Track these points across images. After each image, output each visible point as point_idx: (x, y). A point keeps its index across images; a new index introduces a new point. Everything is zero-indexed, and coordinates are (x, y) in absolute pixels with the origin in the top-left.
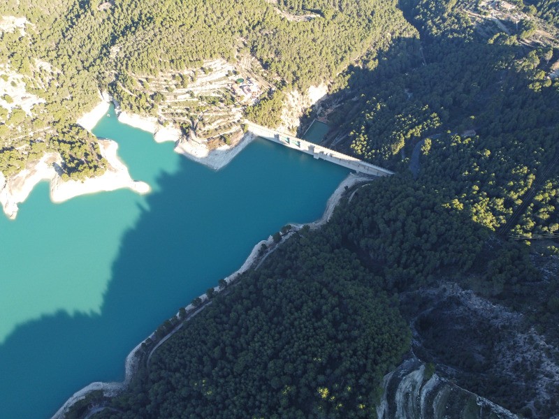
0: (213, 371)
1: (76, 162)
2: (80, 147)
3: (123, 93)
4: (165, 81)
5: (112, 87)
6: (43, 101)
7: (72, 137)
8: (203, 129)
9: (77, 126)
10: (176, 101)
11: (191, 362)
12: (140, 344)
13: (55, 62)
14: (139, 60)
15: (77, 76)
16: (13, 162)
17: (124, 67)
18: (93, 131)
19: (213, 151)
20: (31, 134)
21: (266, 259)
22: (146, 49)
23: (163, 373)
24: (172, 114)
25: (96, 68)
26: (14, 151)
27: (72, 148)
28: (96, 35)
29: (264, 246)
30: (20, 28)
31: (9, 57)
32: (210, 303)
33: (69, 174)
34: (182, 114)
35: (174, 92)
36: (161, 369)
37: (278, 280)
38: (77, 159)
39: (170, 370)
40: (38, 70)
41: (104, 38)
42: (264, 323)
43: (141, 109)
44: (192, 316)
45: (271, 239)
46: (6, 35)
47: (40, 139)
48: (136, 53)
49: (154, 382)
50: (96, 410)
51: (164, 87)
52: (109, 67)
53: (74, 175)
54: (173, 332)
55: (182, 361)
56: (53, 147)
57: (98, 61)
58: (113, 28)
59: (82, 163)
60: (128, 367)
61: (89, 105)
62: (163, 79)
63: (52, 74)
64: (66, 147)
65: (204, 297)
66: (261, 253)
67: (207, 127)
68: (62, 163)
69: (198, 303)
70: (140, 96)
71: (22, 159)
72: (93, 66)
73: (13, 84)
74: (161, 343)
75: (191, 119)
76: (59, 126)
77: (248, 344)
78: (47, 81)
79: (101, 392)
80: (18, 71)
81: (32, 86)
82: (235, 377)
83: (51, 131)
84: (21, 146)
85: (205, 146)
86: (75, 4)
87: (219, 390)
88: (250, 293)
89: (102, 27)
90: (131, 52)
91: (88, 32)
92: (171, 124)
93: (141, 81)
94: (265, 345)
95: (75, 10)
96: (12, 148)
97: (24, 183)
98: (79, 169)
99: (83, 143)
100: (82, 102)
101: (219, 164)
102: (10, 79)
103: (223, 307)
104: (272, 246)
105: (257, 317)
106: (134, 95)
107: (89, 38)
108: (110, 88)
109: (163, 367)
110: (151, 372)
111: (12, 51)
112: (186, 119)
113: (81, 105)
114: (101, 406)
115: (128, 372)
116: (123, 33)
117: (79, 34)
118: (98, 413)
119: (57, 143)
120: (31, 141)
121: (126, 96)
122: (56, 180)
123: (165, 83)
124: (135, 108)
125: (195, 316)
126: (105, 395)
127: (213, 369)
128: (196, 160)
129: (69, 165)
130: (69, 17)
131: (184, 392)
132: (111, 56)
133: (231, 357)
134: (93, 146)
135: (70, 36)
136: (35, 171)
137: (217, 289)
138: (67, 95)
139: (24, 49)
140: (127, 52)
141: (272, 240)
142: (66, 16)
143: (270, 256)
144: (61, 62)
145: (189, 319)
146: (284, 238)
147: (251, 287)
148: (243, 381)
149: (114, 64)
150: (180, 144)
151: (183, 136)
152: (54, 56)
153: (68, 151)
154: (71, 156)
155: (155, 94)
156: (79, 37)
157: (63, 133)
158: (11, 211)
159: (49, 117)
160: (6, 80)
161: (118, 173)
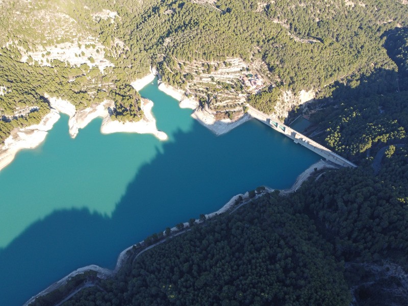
0: (179, 280)
1: (123, 109)
2: (128, 99)
3: (165, 70)
4: (196, 66)
5: (160, 65)
6: (113, 65)
7: (125, 92)
8: (215, 104)
9: (130, 86)
10: (201, 82)
11: (164, 269)
12: (132, 247)
13: (127, 42)
14: (182, 50)
15: (139, 54)
16: (84, 101)
17: (171, 53)
18: (140, 92)
19: (218, 123)
20: (100, 85)
21: (240, 208)
22: (188, 43)
23: (143, 272)
24: (196, 90)
25: (152, 51)
26: (86, 94)
27: (123, 99)
28: (158, 29)
29: (240, 198)
30: (111, 18)
31: (100, 34)
32: (190, 230)
33: (116, 116)
34: (202, 91)
35: (201, 75)
36: (142, 268)
37: (246, 225)
38: (125, 108)
39: (148, 271)
40: (115, 46)
41: (162, 32)
42: (227, 255)
43: (175, 83)
44: (175, 235)
45: (247, 194)
46: (102, 21)
47: (104, 89)
48: (181, 44)
49: (134, 276)
50: (89, 285)
51: (194, 70)
52: (161, 51)
53: (120, 117)
54: (158, 244)
55: (158, 266)
56: (111, 96)
57: (155, 46)
58: (170, 26)
59: (127, 111)
60: (119, 261)
61: (142, 74)
62: (195, 65)
63: (123, 49)
64: (119, 98)
65: (186, 224)
66: (237, 202)
67: (218, 103)
68: (114, 108)
69: (180, 227)
70: (177, 74)
71: (90, 100)
72: (151, 49)
73: (98, 51)
74: (146, 249)
75: (208, 96)
76: (119, 84)
77: (211, 267)
78: (119, 53)
79: (96, 273)
80: (103, 44)
81: (109, 55)
82: (195, 290)
83: (113, 86)
84: (91, 91)
85: (213, 116)
86: (149, 9)
87: (180, 296)
88: (222, 229)
89: (163, 25)
90: (178, 43)
91: (153, 27)
92: (193, 97)
93: (179, 64)
94: (224, 272)
95: (149, 12)
96: (86, 92)
97: (86, 116)
98: (124, 114)
99: (131, 98)
100: (138, 70)
101: (221, 131)
102: (97, 48)
103: (198, 235)
104: (247, 199)
105: (223, 248)
106: (173, 73)
107: (153, 30)
108: (158, 65)
109: (144, 267)
110: (134, 268)
111: (103, 31)
112: (204, 95)
113: (136, 73)
114: (93, 283)
115: (118, 264)
116: (176, 30)
117: (147, 28)
118: (90, 287)
119: (114, 94)
120: (99, 90)
121: (167, 72)
122: (107, 119)
123: (196, 68)
124: (171, 81)
125: (177, 236)
126: (98, 276)
127: (180, 279)
128: (205, 125)
129: (118, 111)
130: (144, 16)
131: (154, 290)
132: (164, 44)
133: (195, 273)
134: (137, 101)
135: (141, 28)
136: (96, 110)
137: (197, 221)
138: (129, 65)
139: (110, 31)
140: (176, 43)
141: (248, 196)
142: (142, 16)
143: (243, 206)
144: (131, 43)
145: (171, 237)
146: (257, 196)
147: (224, 225)
148: (200, 295)
149: (165, 50)
150: (196, 112)
151: (199, 106)
152: (128, 39)
153: (120, 101)
154: (121, 105)
155: (187, 74)
156: (146, 30)
157: (120, 88)
158: (74, 132)
159: (114, 77)
160: (94, 48)
161: (148, 123)
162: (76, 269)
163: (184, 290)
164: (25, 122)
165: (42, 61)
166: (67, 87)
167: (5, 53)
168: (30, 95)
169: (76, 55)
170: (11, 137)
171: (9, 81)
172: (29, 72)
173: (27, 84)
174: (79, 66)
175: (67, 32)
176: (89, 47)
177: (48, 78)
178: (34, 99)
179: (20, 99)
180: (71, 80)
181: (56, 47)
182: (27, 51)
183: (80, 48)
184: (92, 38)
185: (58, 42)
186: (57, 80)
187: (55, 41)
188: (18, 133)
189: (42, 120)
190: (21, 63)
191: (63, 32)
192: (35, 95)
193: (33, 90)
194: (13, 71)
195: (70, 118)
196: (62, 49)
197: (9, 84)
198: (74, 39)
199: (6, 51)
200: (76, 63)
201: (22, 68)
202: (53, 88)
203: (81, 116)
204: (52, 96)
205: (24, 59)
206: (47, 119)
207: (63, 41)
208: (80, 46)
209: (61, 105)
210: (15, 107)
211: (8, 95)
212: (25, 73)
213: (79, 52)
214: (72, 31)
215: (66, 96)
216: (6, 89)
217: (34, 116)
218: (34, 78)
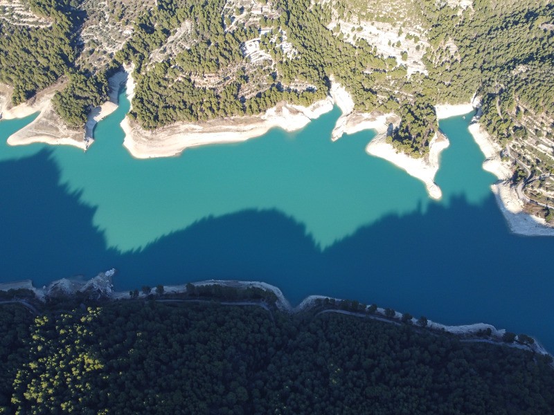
0: (352, 371)
1: (407, 134)
3: (494, 108)
4: (542, 123)
5: (489, 97)
6: (426, 73)
7: (421, 115)
8: (535, 189)
9: (432, 108)
10: (535, 147)
11: (344, 347)
12: (325, 297)
13: (463, 49)
14: (535, 91)
15: (469, 71)
16: (368, 104)
17: (515, 88)
18: (441, 121)
19: (524, 214)
20: (396, 92)
21: (480, 343)
22: (551, 85)
23: (320, 332)
24: (520, 155)
25: (490, 74)
26: (374, 96)
27: (414, 122)
28: (517, 47)
29: (489, 332)
30: (461, 8)
31: (433, 26)
32: (398, 324)
33: (394, 139)
34: (528, 161)
35: (541, 138)
36: (322, 328)
37: (472, 370)
38: (409, 134)
39: (326, 335)
40: (444, 48)
41: (521, 54)
42: (424, 386)
43: (496, 132)
44: (377, 318)
45: (502, 332)
46: (446, 8)
47: (398, 99)
48: (538, 83)
49: (309, 330)
50: (263, 305)
51: (535, 127)
52: (503, 80)
53: (397, 143)
54: (354, 314)
55: (339, 339)
56: (401, 112)
57: (498, 69)
58: (538, 49)
59: (410, 138)
60: (304, 302)
61: (457, 99)
62: (541, 120)
63: (452, 57)
64: (410, 118)
65: (399, 315)
66: (480, 333)
67: (542, 190)
68: (397, 128)
69: (390, 314)
70: (506, 120)
71: (375, 105)
72: (490, 70)
73: (418, 48)
74: (338, 311)
75: (534, 172)
76: (420, 100)
77: (396, 385)
78: (443, 60)
79: (276, 298)
80: (429, 41)
81: (429, 58)
82: (361, 393)
83: (411, 100)
84: (382, 95)
85: (522, 203)
86: (523, 11)
88: (437, 353)
89: (528, 44)
90: (534, 79)
91: (511, 40)
92: (510, 162)
93: (518, 109)
94: (407, 402)
95: (519, 16)
96: (376, 93)
97: (360, 122)
98: (404, 141)
99: (424, 125)
100: (454, 93)
101: (520, 229)
102: (419, 42)
103: (405, 338)
104: (497, 338)
105: (424, 375)
106: (501, 117)
107: (509, 46)
108: (487, 97)
109: (324, 328)
110: (314, 322)
111: (439, 23)
112: (528, 168)
113: (451, 95)
114: (268, 306)
115: (302, 305)
116: (543, 59)
117: (502, 38)
118: (263, 309)
119: (407, 110)
120: (392, 97)
121: (493, 112)
122: (381, 137)
123: (540, 125)
124: (491, 127)
125: (379, 321)
126: (276, 303)
128: (502, 209)
129: (400, 133)
130: (508, 19)
131: (320, 360)
132: (513, 72)
133: (373, 378)
134: (430, 132)
135: (494, 36)
136: (375, 119)
137: (414, 320)
138: (447, 81)
139: (449, 26)
140: (531, 77)
141: (502, 335)
142: (506, 18)
143: (485, 344)
144: (468, 52)
145: (372, 318)
146: (515, 345)
147: (443, 350)
148: (364, 404)
149: (509, 79)
150: (501, 185)
151: (510, 180)
152: (467, 45)
153: (409, 122)
154: (407, 127)
155: (521, 128)
156: (500, 40)
157: (418, 107)
158: (337, 134)
159: (420, 88)
160: (415, 42)
161: (428, 167)
162: (261, 282)
163: (350, 385)
164: (295, 99)
165: (348, 36)
166: (358, 78)
167: (317, 11)
168: (316, 72)
169: (389, 44)
170: (274, 108)
171: (303, 45)
172: (328, 43)
173: (318, 56)
174: (385, 57)
175: (396, 10)
176: (410, 39)
177: (344, 59)
178: (318, 77)
179: (304, 71)
180: (367, 72)
181: (373, 24)
182: (339, 18)
183: (399, 35)
184: (420, 28)
185: (377, 20)
186: (352, 65)
187: (376, 16)
188: (283, 108)
189: (313, 105)
190: (326, 29)
191: (391, 8)
192: (321, 73)
193: (322, 66)
194: (313, 35)
195: (343, 115)
196: (378, 29)
197: (302, 50)
198: (398, 22)
199: (318, 9)
200: (384, 53)
201: (324, 35)
202: (343, 72)
203: (354, 120)
204: (337, 81)
205: (331, 26)
206: (318, 105)
207: (384, 20)
208: (400, 33)
209: (341, 96)
210: (295, 77)
211: (295, 61)
212: (324, 43)
213: (395, 40)
214: (401, 11)
215: (351, 88)
216: (297, 53)
217: (307, 96)
218: (329, 52)
